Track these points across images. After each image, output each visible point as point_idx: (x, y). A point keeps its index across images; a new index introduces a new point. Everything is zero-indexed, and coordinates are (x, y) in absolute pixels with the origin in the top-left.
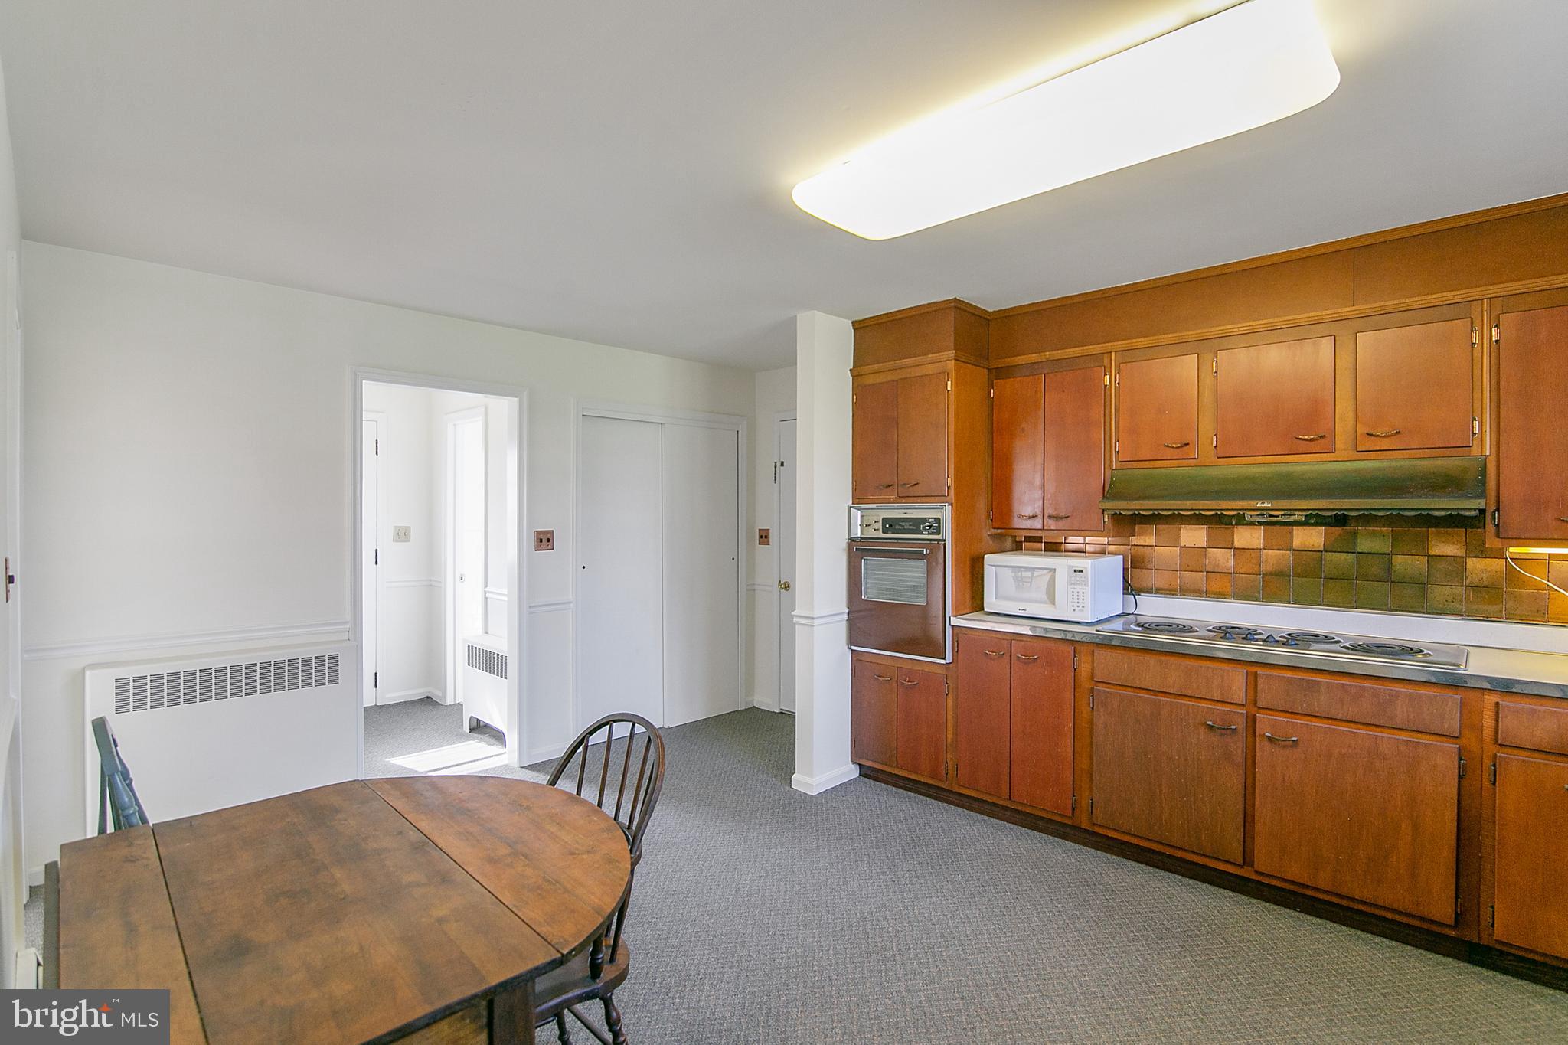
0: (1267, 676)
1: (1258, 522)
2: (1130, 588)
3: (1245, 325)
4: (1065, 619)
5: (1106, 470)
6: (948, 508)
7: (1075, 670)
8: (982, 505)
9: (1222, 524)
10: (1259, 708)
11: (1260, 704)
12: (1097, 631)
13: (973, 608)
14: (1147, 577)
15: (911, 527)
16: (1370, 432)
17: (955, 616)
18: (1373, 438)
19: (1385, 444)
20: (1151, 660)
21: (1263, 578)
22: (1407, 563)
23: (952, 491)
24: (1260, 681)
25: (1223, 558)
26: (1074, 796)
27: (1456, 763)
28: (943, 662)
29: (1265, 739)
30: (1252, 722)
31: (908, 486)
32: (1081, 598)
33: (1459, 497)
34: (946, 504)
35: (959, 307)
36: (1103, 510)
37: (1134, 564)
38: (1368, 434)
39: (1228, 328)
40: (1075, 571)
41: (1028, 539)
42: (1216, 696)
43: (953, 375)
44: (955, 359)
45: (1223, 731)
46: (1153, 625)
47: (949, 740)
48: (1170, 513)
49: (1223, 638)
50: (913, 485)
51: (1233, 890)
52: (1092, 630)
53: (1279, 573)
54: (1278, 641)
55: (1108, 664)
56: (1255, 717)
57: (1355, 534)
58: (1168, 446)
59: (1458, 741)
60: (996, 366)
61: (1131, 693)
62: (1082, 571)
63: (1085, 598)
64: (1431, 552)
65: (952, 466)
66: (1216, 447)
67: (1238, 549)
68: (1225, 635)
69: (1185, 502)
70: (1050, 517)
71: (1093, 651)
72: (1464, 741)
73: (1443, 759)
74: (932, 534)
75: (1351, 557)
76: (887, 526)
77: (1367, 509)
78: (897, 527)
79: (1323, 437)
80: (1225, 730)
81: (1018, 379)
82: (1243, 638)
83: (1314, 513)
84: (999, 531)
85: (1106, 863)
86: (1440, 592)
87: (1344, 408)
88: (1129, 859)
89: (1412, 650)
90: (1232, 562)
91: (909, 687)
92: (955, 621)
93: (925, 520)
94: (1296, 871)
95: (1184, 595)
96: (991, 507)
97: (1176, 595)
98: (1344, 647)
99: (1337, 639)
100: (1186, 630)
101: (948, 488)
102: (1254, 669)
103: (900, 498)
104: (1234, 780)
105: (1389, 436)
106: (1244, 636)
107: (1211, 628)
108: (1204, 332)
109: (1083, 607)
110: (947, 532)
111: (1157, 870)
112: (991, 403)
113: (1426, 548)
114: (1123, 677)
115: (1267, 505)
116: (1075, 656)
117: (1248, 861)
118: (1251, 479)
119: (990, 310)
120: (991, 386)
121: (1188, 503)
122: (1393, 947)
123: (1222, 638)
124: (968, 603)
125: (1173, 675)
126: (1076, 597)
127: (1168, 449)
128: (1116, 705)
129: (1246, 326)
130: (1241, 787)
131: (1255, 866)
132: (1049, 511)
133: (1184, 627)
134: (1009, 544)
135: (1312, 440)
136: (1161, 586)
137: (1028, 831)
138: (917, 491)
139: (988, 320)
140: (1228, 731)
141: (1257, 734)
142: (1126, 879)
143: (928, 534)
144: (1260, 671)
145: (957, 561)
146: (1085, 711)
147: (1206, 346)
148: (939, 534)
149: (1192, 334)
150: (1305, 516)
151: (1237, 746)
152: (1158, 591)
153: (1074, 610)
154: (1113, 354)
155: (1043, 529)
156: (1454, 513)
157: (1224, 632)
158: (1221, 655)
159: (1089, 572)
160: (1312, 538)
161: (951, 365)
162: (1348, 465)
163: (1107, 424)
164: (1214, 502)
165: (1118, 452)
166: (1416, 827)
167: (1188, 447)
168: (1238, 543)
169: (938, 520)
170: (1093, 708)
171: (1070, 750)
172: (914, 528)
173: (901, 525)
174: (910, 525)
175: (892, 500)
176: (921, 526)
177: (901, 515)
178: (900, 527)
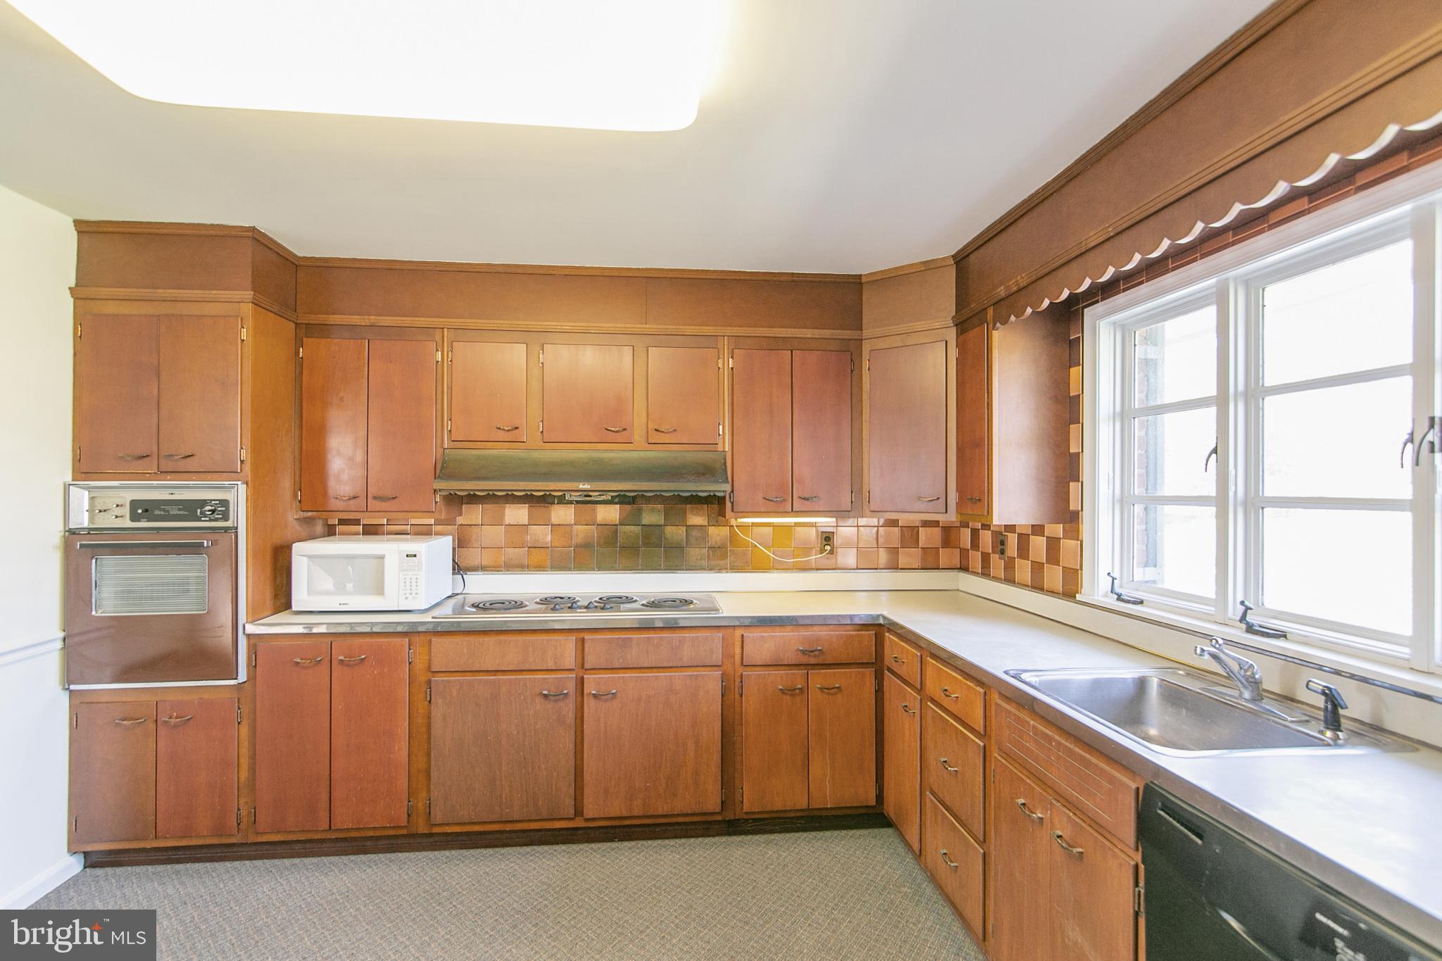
0: (592, 639)
1: (576, 501)
2: (459, 568)
3: (567, 324)
4: (397, 609)
5: (438, 449)
6: (242, 488)
7: (410, 663)
8: (286, 483)
9: (547, 503)
10: (586, 669)
11: (587, 666)
12: (433, 618)
13: (275, 608)
14: (473, 556)
15: (181, 513)
16: (658, 428)
17: (252, 622)
18: (659, 433)
19: (666, 439)
20: (489, 641)
21: (574, 550)
22: (674, 532)
23: (248, 468)
24: (586, 645)
25: (542, 534)
26: (409, 801)
27: (720, 685)
28: (232, 682)
29: (591, 697)
30: (581, 682)
31: (176, 457)
32: (414, 584)
33: (714, 482)
34: (239, 483)
35: (256, 238)
36: (435, 491)
37: (461, 543)
38: (656, 430)
39: (551, 324)
40: (407, 556)
41: (343, 522)
42: (551, 665)
43: (250, 322)
44: (252, 303)
45: (557, 698)
46: (487, 605)
47: (243, 779)
48: (504, 493)
49: (554, 609)
50: (183, 458)
51: (564, 843)
52: (427, 618)
53: (587, 545)
54: (596, 607)
55: (445, 652)
56: (582, 678)
57: (640, 510)
58: (499, 428)
59: (721, 668)
60: (306, 322)
61: (469, 678)
62: (415, 556)
63: (418, 584)
64: (688, 524)
65: (248, 435)
66: (542, 432)
67: (555, 525)
68: (555, 606)
69: (518, 483)
70: (375, 498)
71: (430, 641)
72: (725, 667)
73: (712, 684)
74: (216, 520)
75: (637, 529)
76: (140, 511)
77: (658, 491)
78: (157, 512)
79: (625, 429)
80: (560, 696)
81: (335, 341)
82: (569, 608)
83: (622, 494)
84: (310, 514)
85: (446, 863)
86: (694, 553)
87: (640, 404)
88: (469, 848)
89: (686, 601)
90: (549, 538)
91: (176, 726)
92: (251, 629)
93: (204, 503)
94: (617, 808)
95: (508, 571)
96: (299, 486)
97: (502, 571)
98: (643, 605)
99: (635, 598)
100: (517, 605)
101: (242, 462)
102: (581, 635)
103: (162, 473)
104: (566, 741)
105: (670, 432)
106: (570, 605)
107: (538, 600)
108: (533, 324)
109: (417, 594)
110: (240, 516)
111: (497, 849)
112: (300, 364)
113: (684, 519)
114: (462, 663)
115: (587, 487)
116: (410, 649)
117: (578, 812)
118: (572, 463)
119: (298, 255)
120: (299, 343)
121: (521, 483)
122: (683, 844)
123: (552, 609)
124: (269, 603)
125: (509, 653)
126: (408, 584)
127: (499, 430)
128: (455, 694)
129: (567, 326)
130: (572, 746)
131: (585, 814)
132: (372, 490)
133: (516, 603)
134: (319, 528)
135: (617, 432)
136: (488, 564)
137: (353, 857)
138: (190, 465)
139: (296, 266)
140: (561, 696)
141: (585, 692)
142: (469, 873)
143: (209, 520)
144: (587, 636)
145: (254, 554)
146: (421, 707)
147: (534, 338)
148: (227, 520)
149: (522, 324)
150: (612, 497)
151: (568, 708)
152: (483, 568)
153: (406, 598)
154: (446, 330)
155: (367, 511)
156: (712, 494)
157: (551, 603)
158: (557, 626)
159: (423, 557)
160: (610, 514)
161: (247, 309)
162: (642, 454)
163: (439, 401)
164: (545, 483)
165: (450, 431)
166: (697, 743)
167: (517, 430)
168: (555, 520)
169: (225, 503)
170: (430, 702)
171: (406, 753)
172: (186, 513)
173: (164, 510)
174: (179, 510)
175: (148, 475)
176: (199, 511)
177: (164, 496)
178: (162, 513)
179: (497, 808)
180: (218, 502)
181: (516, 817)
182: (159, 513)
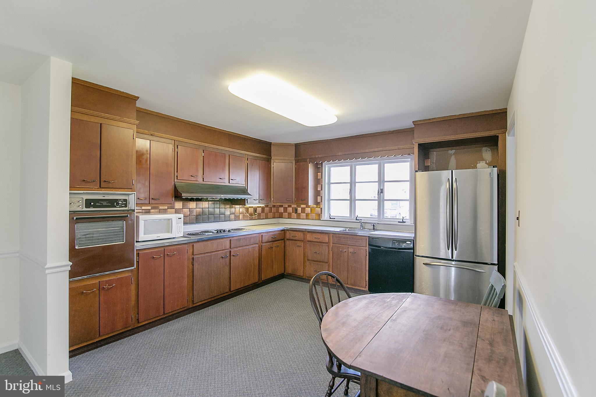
0: (233, 240)
5: (173, 182)
7: (188, 253)
10: (231, 248)
18: (231, 180)
19: (233, 182)
24: (231, 241)
28: (133, 268)
29: (233, 256)
30: (230, 253)
31: (107, 182)
32: (180, 228)
39: (207, 144)
40: (179, 219)
42: (224, 248)
50: (111, 182)
55: (198, 248)
56: (231, 251)
58: (192, 176)
61: (204, 255)
66: (203, 178)
70: (152, 199)
71: (193, 245)
72: (259, 243)
73: (257, 248)
74: (122, 207)
79: (224, 179)
80: (225, 257)
87: (227, 171)
91: (108, 289)
93: (118, 200)
101: (133, 185)
103: (102, 188)
105: (234, 180)
106: (224, 231)
107: (215, 230)
108: (201, 143)
114: (202, 251)
117: (230, 289)
128: (201, 261)
132: (152, 196)
135: (222, 179)
138: (113, 185)
141: (231, 255)
143: (120, 207)
146: (191, 267)
147: (201, 147)
148: (126, 207)
149: (198, 143)
151: (228, 260)
153: (178, 233)
154: (175, 141)
161: (135, 127)
163: (174, 165)
165: (177, 176)
166: (254, 264)
167: (197, 177)
169: (125, 200)
170: (193, 264)
172: (110, 204)
173: (100, 203)
174: (107, 203)
175: (94, 189)
176: (115, 203)
177: (101, 197)
178: (100, 204)
179: (211, 294)
180: (123, 200)
181: (216, 295)
182: (98, 204)
